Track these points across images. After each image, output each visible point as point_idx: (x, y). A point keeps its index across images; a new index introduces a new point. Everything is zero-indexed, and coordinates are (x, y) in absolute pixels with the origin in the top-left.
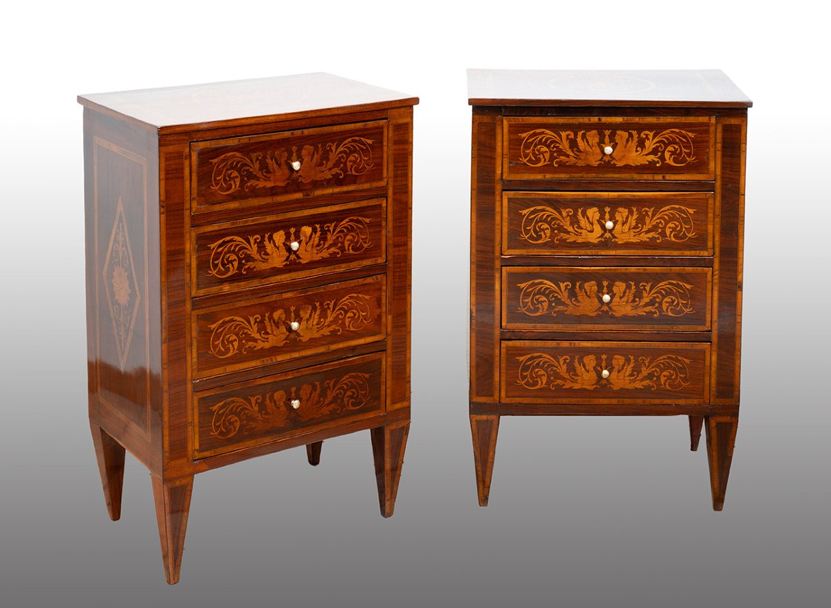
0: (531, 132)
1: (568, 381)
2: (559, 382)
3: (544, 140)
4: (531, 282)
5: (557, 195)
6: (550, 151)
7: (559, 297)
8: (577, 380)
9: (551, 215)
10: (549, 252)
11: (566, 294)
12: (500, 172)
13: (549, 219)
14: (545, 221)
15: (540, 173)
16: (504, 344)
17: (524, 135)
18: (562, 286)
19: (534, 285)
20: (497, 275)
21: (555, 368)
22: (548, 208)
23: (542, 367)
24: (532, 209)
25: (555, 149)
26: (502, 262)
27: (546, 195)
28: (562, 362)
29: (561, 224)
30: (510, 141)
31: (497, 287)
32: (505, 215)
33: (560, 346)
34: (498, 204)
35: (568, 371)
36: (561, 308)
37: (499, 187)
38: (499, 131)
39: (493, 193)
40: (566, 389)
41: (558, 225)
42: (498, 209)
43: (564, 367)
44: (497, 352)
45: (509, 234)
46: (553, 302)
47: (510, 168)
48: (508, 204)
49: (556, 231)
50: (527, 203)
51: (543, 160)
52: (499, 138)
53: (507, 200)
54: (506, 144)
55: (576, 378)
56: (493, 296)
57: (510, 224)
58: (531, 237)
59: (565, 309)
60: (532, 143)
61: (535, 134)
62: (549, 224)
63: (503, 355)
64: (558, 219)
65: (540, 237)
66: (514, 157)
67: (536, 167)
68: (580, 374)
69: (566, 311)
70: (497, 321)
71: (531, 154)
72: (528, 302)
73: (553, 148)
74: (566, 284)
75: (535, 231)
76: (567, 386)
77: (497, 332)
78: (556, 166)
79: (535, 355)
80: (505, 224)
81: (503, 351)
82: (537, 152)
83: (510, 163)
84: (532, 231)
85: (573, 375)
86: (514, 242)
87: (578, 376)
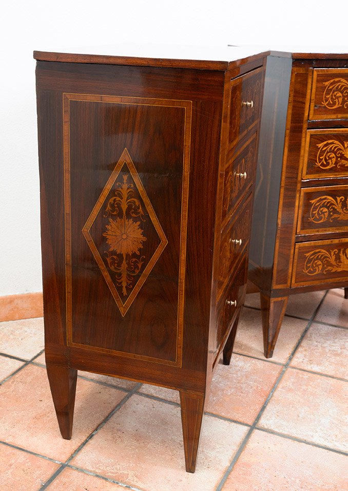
0: (332, 81)
1: (335, 267)
2: (330, 268)
3: (340, 87)
4: (319, 198)
5: (343, 131)
6: (343, 95)
7: (336, 208)
8: (340, 265)
9: (337, 147)
10: (333, 175)
11: (340, 205)
12: (307, 114)
13: (336, 150)
14: (333, 151)
15: (335, 114)
16: (298, 245)
17: (327, 83)
18: (339, 199)
19: (321, 200)
20: (298, 195)
21: (328, 259)
22: (336, 142)
23: (320, 259)
24: (325, 143)
25: (346, 94)
26: (301, 185)
27: (336, 131)
28: (332, 254)
29: (343, 153)
30: (317, 88)
31: (297, 204)
32: (307, 149)
33: (333, 243)
34: (303, 140)
35: (336, 260)
36: (336, 216)
37: (305, 126)
38: (310, 81)
39: (301, 132)
40: (333, 272)
41: (341, 154)
42: (303, 144)
43: (334, 257)
44: (292, 251)
45: (308, 163)
46: (331, 212)
47: (314, 110)
48: (310, 139)
49: (339, 159)
50: (322, 138)
51: (337, 103)
52: (309, 86)
53: (309, 137)
54: (314, 91)
55: (340, 264)
56: (294, 211)
57: (310, 155)
58: (323, 165)
59: (339, 216)
60: (331, 89)
61: (334, 83)
62: (335, 153)
63: (296, 253)
64: (341, 150)
65: (328, 164)
66: (318, 102)
67: (332, 110)
68: (343, 261)
69: (339, 217)
70: (295, 229)
71: (330, 99)
72: (315, 214)
73: (345, 93)
74: (341, 198)
75: (326, 160)
76: (334, 271)
77: (294, 237)
78: (345, 107)
79: (317, 251)
80: (306, 155)
81: (297, 250)
82: (334, 97)
83: (315, 106)
84: (324, 160)
85: (339, 262)
86: (312, 169)
87: (341, 262)
